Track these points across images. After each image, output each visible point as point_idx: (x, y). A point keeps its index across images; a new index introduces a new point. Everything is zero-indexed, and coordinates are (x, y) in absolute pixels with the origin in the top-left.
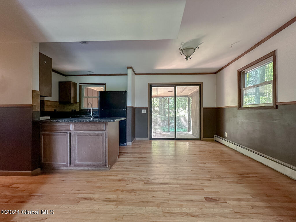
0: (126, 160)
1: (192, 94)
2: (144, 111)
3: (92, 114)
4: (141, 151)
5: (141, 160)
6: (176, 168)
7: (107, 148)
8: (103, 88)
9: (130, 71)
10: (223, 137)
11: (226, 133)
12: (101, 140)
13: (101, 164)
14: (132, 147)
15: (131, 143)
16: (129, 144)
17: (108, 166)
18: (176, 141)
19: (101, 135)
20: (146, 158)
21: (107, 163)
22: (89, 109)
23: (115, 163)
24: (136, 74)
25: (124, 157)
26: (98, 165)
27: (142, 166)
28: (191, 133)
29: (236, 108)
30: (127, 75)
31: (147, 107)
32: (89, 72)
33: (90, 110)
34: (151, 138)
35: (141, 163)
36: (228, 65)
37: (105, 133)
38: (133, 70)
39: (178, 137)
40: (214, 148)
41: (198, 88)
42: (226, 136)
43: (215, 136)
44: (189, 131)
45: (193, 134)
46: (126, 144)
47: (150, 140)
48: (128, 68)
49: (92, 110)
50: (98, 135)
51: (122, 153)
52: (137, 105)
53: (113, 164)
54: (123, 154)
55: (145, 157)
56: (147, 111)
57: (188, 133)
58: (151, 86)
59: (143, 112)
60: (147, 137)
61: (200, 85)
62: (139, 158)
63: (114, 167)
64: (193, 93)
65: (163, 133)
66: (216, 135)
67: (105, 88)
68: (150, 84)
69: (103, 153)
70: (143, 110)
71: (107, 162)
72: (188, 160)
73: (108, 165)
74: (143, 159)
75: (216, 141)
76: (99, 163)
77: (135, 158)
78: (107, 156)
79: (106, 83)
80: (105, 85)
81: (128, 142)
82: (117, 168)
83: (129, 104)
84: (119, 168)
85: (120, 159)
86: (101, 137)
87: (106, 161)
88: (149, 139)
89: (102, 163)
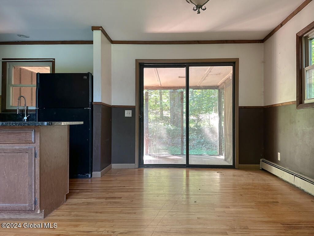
0: (82, 202)
1: (224, 82)
2: (128, 114)
3: (25, 118)
4: (116, 187)
5: (110, 202)
6: (171, 215)
7: (38, 176)
8: (49, 68)
9: (97, 36)
10: (273, 162)
11: (279, 154)
12: (27, 161)
13: (25, 207)
14: (101, 181)
15: (100, 173)
16: (97, 174)
17: (39, 212)
18: (188, 169)
19: (26, 151)
20: (121, 198)
21: (38, 205)
22: (21, 108)
23: (59, 206)
24: (113, 42)
25: (80, 197)
26: (20, 209)
27: (108, 212)
28: (223, 157)
29: (294, 105)
30: (91, 42)
31: (134, 105)
32: (20, 36)
33: (22, 111)
34: (141, 164)
35: (108, 206)
36: (281, 25)
37: (35, 148)
38: (104, 32)
39: (191, 162)
40: (254, 182)
41: (230, 69)
42: (279, 159)
43: (261, 160)
44: (221, 154)
45: (225, 160)
46: (90, 176)
47: (139, 167)
48: (94, 28)
49: (27, 110)
50: (20, 151)
51: (78, 191)
52: (115, 102)
53: (54, 209)
54: (78, 193)
55: (119, 196)
56: (133, 114)
57: (218, 157)
58: (141, 66)
59: (126, 115)
60: (135, 163)
61: (233, 63)
62: (107, 198)
63: (54, 213)
64: (225, 80)
65: (170, 158)
66: (264, 159)
67: (53, 68)
68: (140, 62)
69: (31, 186)
70: (126, 111)
71: (38, 202)
72: (197, 202)
73: (41, 210)
74: (114, 200)
75: (263, 170)
76: (22, 205)
77: (99, 198)
78: (38, 191)
79: (54, 59)
80: (52, 62)
81: (95, 171)
82: (58, 216)
83: (97, 98)
84: (63, 215)
85: (69, 201)
86: (27, 156)
87: (35, 202)
88: (137, 166)
89: (28, 205)
